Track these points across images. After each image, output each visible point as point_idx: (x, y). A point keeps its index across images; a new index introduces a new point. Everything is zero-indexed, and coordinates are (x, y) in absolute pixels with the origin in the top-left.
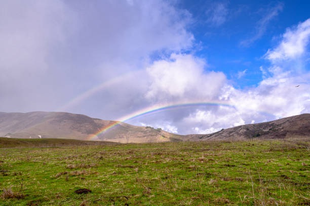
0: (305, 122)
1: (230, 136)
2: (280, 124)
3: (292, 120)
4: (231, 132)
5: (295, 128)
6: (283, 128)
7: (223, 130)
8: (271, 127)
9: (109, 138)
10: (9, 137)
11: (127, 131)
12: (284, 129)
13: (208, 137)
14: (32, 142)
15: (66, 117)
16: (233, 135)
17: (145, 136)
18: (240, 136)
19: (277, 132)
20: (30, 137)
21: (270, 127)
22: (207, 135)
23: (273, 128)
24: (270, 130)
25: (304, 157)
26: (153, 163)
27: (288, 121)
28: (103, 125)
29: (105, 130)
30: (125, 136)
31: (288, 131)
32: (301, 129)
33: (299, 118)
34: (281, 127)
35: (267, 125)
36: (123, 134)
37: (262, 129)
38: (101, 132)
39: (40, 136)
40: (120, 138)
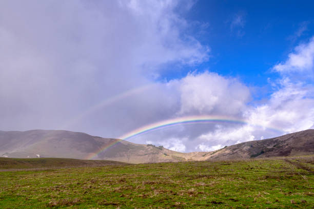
0: (310, 138)
1: (233, 153)
2: (284, 141)
3: (296, 137)
4: (234, 149)
5: (300, 145)
6: (287, 145)
7: (226, 147)
8: (276, 143)
9: (109, 157)
10: (6, 157)
11: (129, 149)
12: (289, 145)
13: (211, 154)
14: (29, 162)
15: (66, 135)
16: (236, 152)
17: (146, 154)
18: (244, 153)
19: (281, 148)
20: (28, 157)
21: (274, 143)
22: (210, 152)
23: (277, 145)
24: (274, 146)
25: (298, 189)
26: (140, 197)
27: (292, 137)
28: (103, 143)
29: (105, 149)
30: (125, 155)
31: (293, 148)
32: (306, 145)
33: (303, 134)
34: (285, 144)
35: (271, 141)
36: (124, 153)
37: (266, 145)
38: (101, 151)
39: (38, 156)
40: (121, 156)
